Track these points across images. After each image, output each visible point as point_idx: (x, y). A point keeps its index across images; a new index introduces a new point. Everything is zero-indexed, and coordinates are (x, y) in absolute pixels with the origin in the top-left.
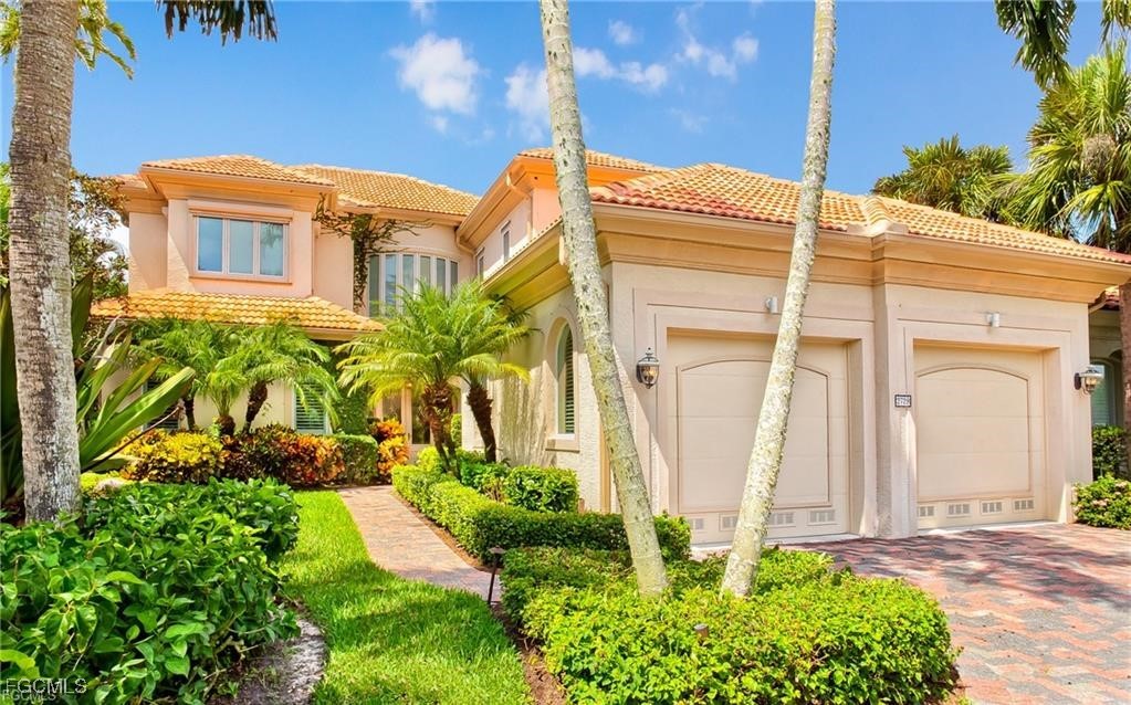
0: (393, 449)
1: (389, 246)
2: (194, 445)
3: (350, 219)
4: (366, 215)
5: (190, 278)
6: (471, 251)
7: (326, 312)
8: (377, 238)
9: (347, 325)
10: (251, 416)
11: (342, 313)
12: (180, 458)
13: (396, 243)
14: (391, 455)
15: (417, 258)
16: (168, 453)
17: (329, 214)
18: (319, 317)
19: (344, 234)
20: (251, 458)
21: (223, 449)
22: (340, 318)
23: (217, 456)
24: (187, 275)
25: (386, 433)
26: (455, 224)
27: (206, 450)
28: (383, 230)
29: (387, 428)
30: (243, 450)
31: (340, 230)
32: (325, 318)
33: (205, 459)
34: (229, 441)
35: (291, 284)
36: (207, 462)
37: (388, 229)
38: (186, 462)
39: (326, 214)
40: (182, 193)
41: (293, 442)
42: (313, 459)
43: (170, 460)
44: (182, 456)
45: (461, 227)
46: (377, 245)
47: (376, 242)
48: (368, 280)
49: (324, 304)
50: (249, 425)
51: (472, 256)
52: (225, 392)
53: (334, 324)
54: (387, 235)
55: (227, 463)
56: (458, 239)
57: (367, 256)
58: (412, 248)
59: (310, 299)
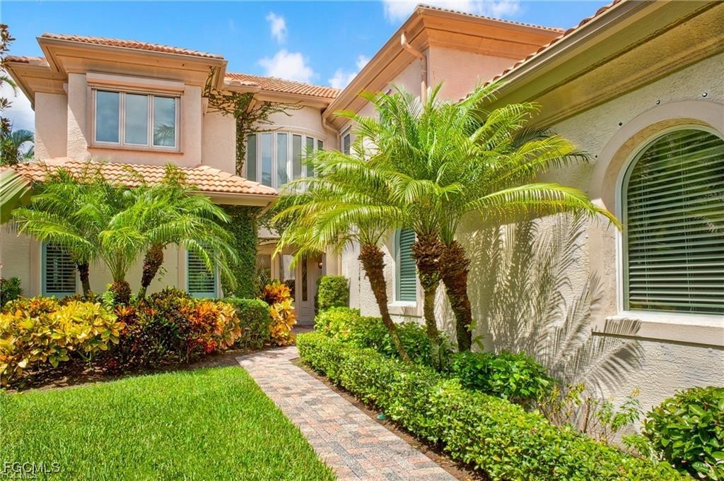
0: (282, 312)
1: (264, 125)
2: (84, 318)
3: (233, 98)
4: (248, 94)
5: (89, 148)
6: (336, 131)
7: (216, 178)
8: (254, 119)
9: (239, 189)
10: (146, 281)
11: (232, 179)
12: (68, 334)
13: (272, 123)
14: (281, 318)
15: (290, 136)
16: (51, 328)
17: (214, 93)
18: (211, 183)
19: (228, 112)
20: (149, 330)
21: (118, 321)
22: (230, 184)
23: (110, 330)
24: (86, 146)
25: (276, 296)
26: (323, 106)
27: (98, 322)
28: (260, 112)
29: (276, 291)
30: (140, 322)
31: (224, 109)
32: (217, 183)
33: (96, 333)
34: (124, 311)
35: (182, 154)
36: (99, 337)
37: (264, 111)
38: (73, 338)
39: (213, 92)
40: (81, 68)
41: (193, 310)
42: (214, 328)
43: (54, 337)
44: (70, 330)
45: (329, 108)
46: (255, 125)
47: (253, 123)
48: (246, 156)
49: (214, 171)
50: (145, 291)
51: (335, 136)
52: (119, 254)
53: (225, 189)
54: (263, 116)
55: (122, 337)
56: (324, 120)
57: (245, 135)
58: (287, 127)
59: (200, 168)
